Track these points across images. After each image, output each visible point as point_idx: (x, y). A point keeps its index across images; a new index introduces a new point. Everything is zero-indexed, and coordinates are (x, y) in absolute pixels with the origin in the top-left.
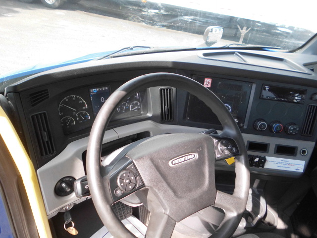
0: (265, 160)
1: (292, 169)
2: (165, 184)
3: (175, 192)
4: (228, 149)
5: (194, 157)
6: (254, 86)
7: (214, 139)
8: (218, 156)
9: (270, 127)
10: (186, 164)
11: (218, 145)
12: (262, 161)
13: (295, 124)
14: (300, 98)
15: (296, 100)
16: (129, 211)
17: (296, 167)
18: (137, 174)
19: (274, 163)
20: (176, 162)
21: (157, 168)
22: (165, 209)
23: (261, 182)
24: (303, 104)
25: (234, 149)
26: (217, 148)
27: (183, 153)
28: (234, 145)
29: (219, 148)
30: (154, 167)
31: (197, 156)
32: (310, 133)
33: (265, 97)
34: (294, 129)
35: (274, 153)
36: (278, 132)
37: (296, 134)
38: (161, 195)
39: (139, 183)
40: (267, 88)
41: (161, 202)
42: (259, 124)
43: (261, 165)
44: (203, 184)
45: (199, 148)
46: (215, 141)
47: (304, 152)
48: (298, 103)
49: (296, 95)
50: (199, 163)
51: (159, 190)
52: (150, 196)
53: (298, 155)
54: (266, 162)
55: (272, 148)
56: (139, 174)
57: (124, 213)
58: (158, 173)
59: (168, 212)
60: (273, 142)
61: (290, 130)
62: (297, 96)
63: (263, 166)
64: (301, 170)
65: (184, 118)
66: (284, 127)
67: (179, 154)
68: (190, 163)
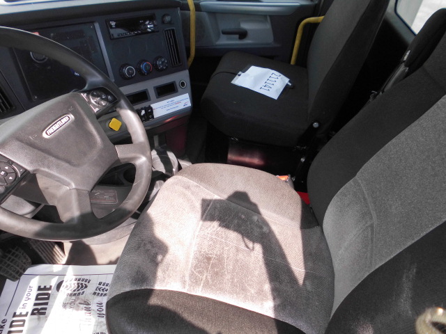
0: (151, 109)
1: (181, 107)
2: (52, 159)
3: (69, 162)
4: (102, 99)
5: (68, 119)
6: (97, 25)
7: (82, 94)
8: (96, 110)
9: (139, 71)
10: (65, 129)
11: (90, 99)
12: (149, 112)
13: (161, 57)
14: (152, 26)
15: (150, 28)
16: (24, 261)
17: (183, 103)
18: (10, 163)
19: (163, 108)
20: (51, 131)
21: (32, 145)
22: (68, 184)
23: (160, 136)
24: (158, 31)
25: (109, 97)
26: (90, 102)
27: (53, 118)
28: (107, 93)
29: (93, 101)
30: (27, 146)
31: (72, 117)
32: (179, 62)
33: (116, 36)
34: (163, 62)
35: (157, 98)
36: (149, 72)
37: (167, 67)
38: (54, 172)
39: (19, 170)
40: (113, 24)
41: (59, 180)
42: (125, 71)
43: (151, 116)
44: (95, 143)
45: (69, 107)
46: (84, 95)
47: (183, 84)
48: (153, 32)
49: (147, 23)
50: (79, 123)
51: (49, 167)
52: (42, 182)
53: (179, 89)
54: (154, 111)
55: (152, 93)
56: (13, 162)
57: (18, 266)
58: (36, 151)
59: (73, 186)
60: (150, 85)
61: (160, 65)
62: (149, 24)
63: (153, 117)
64: (189, 104)
65: (30, 98)
66: (153, 65)
67: (50, 122)
68: (69, 127)
